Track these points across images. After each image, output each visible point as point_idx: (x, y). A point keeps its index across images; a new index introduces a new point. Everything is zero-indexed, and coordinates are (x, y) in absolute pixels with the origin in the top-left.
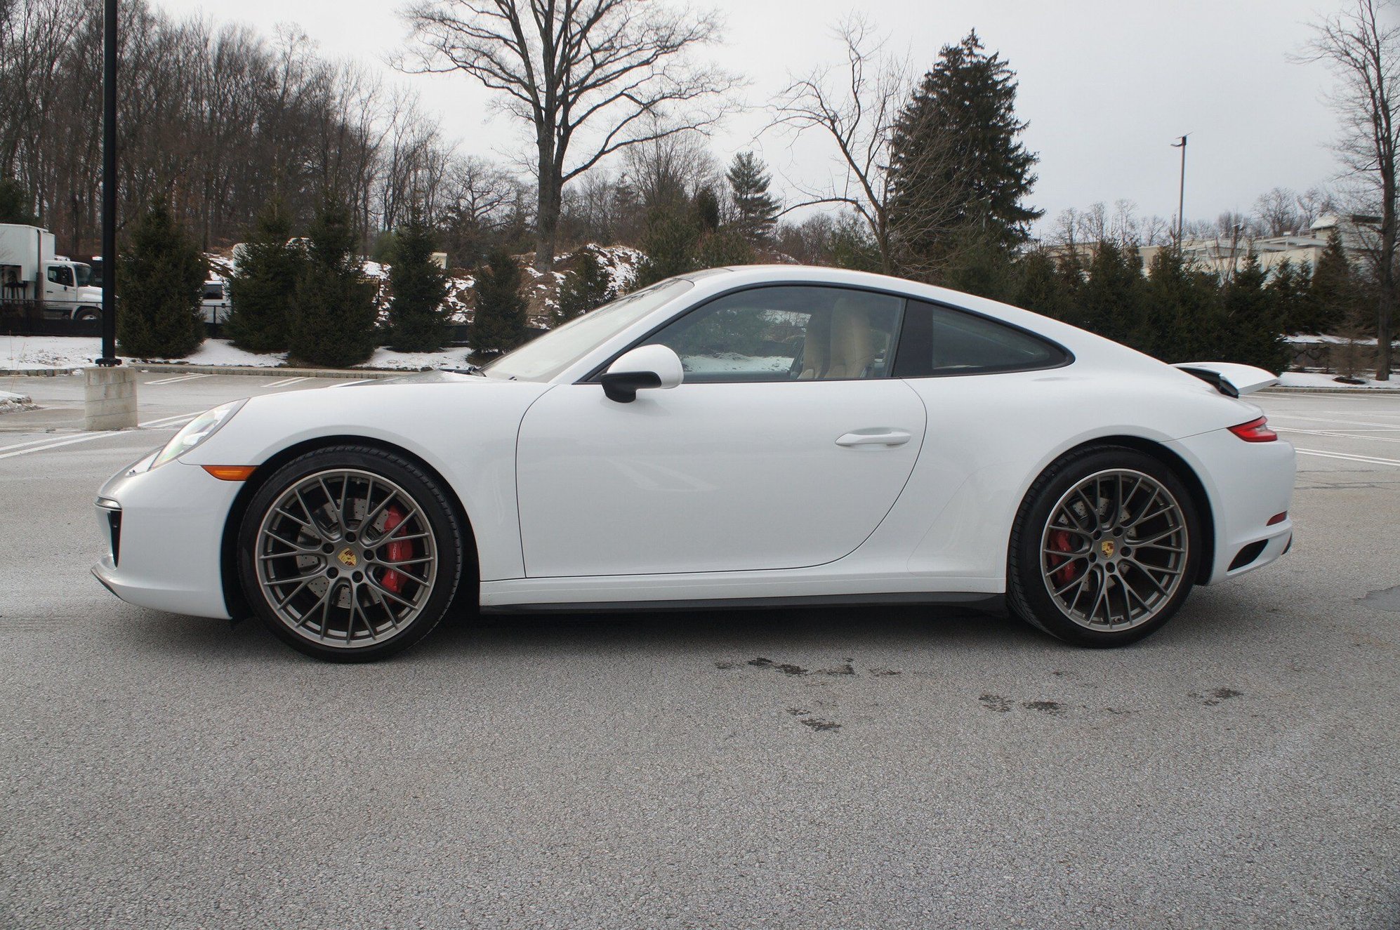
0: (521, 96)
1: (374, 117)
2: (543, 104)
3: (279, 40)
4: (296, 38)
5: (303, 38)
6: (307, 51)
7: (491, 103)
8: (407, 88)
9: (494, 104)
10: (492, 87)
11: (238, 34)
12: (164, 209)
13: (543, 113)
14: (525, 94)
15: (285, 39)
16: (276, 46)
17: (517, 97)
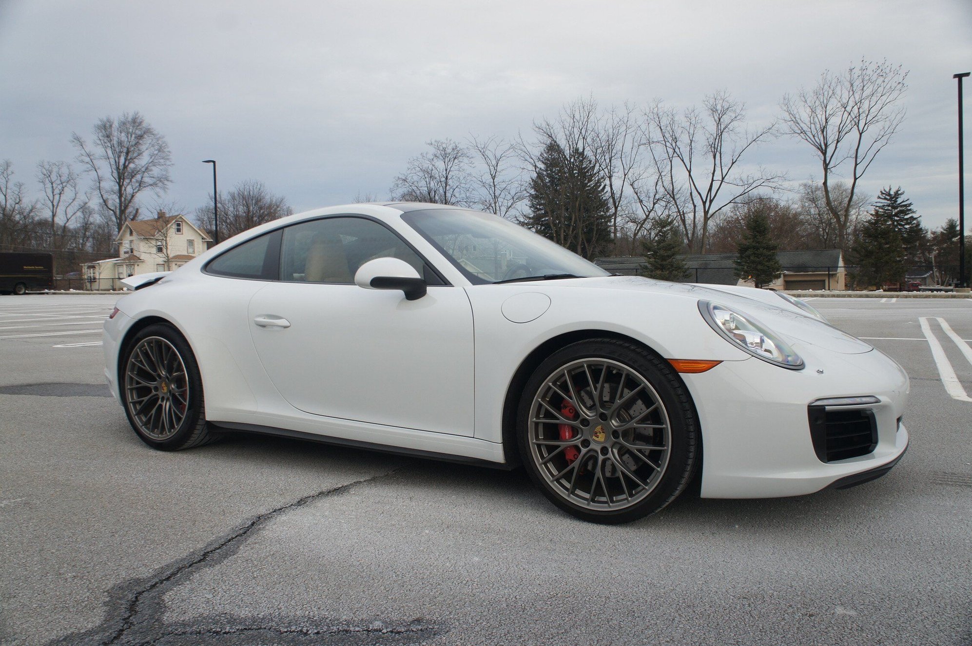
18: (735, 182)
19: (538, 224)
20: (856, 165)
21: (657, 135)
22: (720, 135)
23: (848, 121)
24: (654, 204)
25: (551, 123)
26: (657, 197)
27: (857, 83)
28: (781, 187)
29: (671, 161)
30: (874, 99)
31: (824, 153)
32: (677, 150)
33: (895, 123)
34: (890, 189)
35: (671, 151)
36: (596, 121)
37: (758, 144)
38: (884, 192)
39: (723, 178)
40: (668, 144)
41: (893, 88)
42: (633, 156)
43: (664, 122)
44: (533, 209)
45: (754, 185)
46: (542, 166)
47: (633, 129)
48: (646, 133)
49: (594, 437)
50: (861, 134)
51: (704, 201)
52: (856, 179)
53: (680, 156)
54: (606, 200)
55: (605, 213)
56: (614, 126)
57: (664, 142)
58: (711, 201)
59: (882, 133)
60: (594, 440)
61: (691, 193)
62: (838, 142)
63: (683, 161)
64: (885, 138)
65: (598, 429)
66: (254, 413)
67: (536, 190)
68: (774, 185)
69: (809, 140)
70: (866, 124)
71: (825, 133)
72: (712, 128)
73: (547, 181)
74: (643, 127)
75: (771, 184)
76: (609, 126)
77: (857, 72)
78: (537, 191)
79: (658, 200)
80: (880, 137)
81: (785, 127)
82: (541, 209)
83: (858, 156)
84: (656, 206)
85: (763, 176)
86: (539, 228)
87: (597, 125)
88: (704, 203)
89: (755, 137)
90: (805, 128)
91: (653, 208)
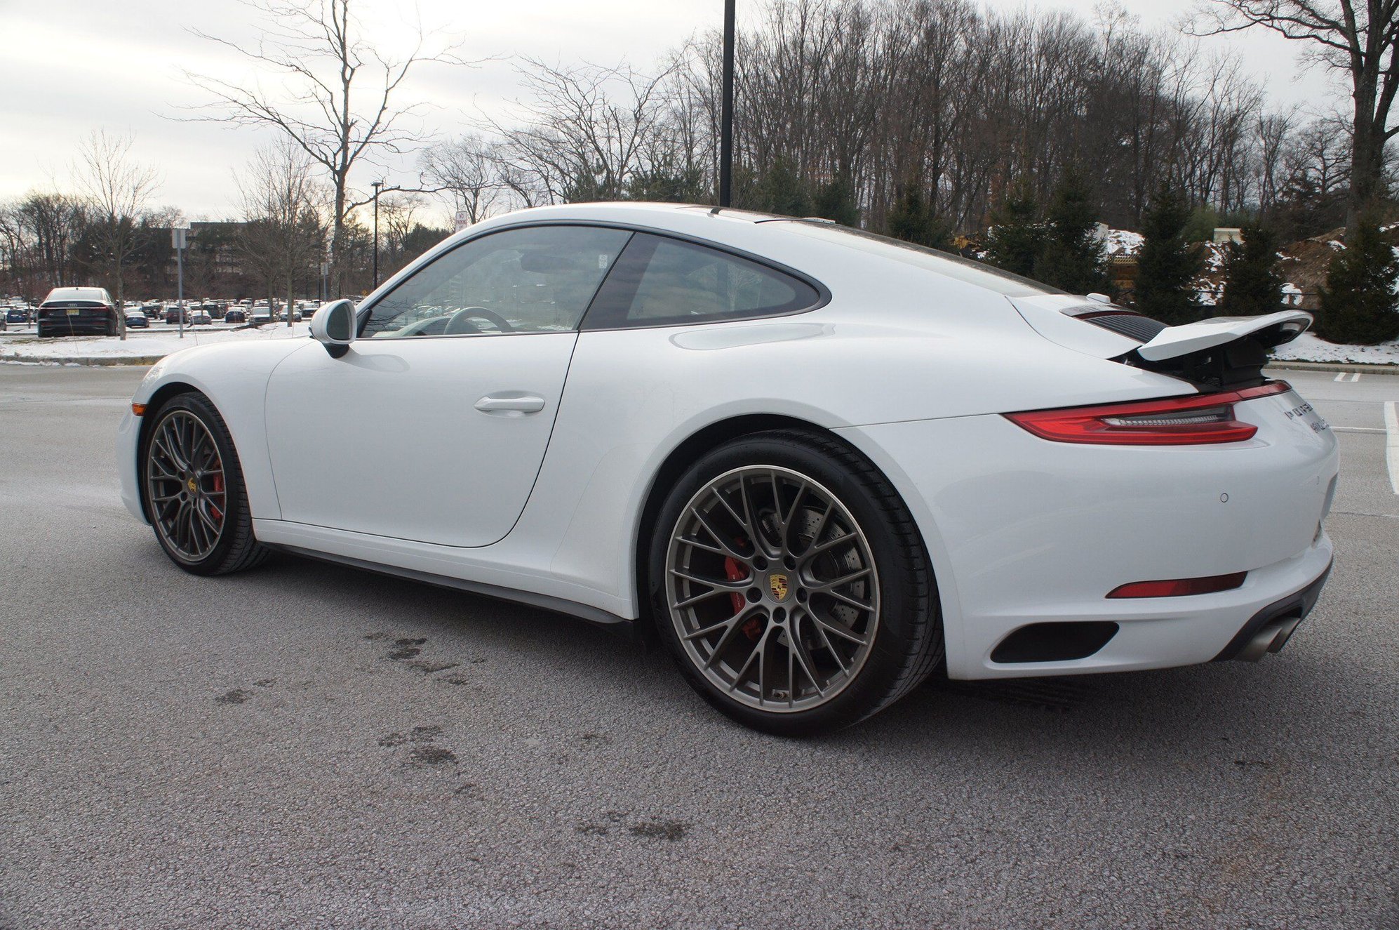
0: (1332, 44)
1: (1189, 88)
2: (1363, 48)
3: (1099, 21)
4: (1116, 15)
5: (1124, 14)
6: (1127, 27)
7: (1302, 57)
8: (1226, 53)
9: (1306, 57)
10: (1295, 38)
11: (1058, 19)
12: (916, 196)
13: (1363, 59)
14: (1340, 39)
15: (1105, 18)
16: (1095, 27)
17: (1327, 45)
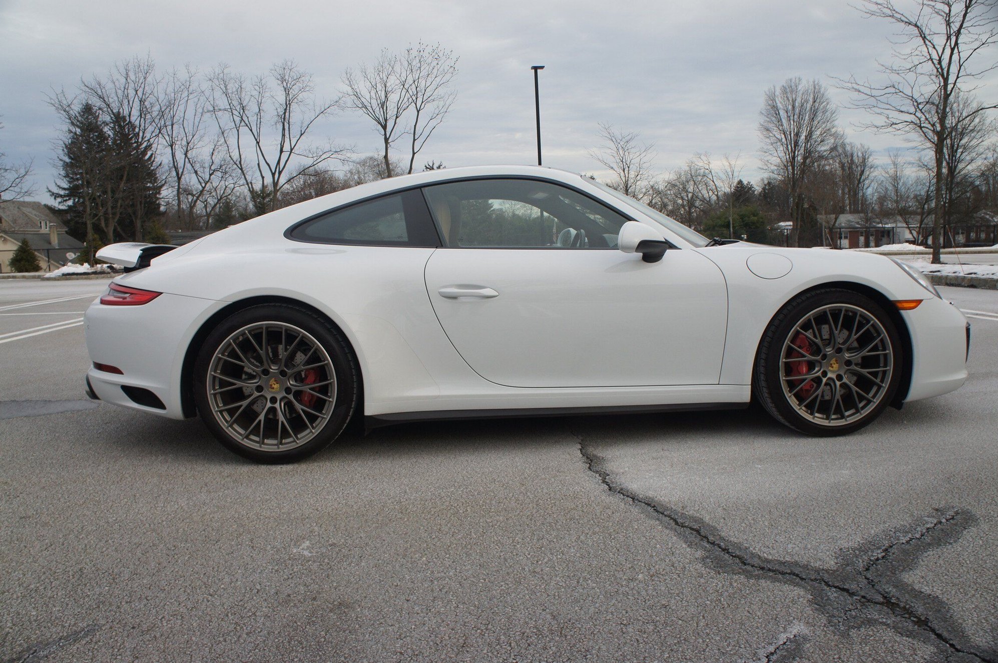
18: (305, 154)
19: (75, 196)
20: (414, 140)
21: (223, 103)
22: (288, 104)
23: (406, 99)
24: (211, 175)
25: (103, 82)
26: (213, 168)
27: (415, 63)
28: (350, 160)
29: (238, 131)
30: (429, 80)
31: (384, 127)
32: (245, 118)
33: (448, 103)
34: (433, 164)
35: (238, 119)
36: (155, 83)
37: (326, 116)
38: (428, 166)
39: (292, 150)
40: (235, 112)
41: (446, 70)
42: (196, 123)
43: (232, 87)
44: (68, 179)
45: (323, 157)
46: (78, 131)
47: (195, 94)
48: (211, 99)
49: (830, 368)
50: (418, 112)
51: (273, 172)
52: (414, 153)
53: (249, 125)
54: (153, 170)
55: (153, 184)
56: (176, 90)
57: (230, 110)
58: (280, 173)
59: (437, 112)
60: (830, 371)
61: (258, 164)
62: (397, 117)
63: (251, 130)
64: (440, 116)
65: (833, 361)
66: (438, 397)
67: (70, 158)
68: (342, 157)
69: (370, 114)
70: (422, 102)
71: (385, 108)
72: (281, 98)
73: (84, 147)
74: (207, 93)
75: (339, 157)
76: (170, 89)
77: (414, 53)
78: (72, 159)
79: (214, 171)
80: (435, 115)
81: (349, 101)
82: (77, 179)
83: (416, 132)
84: (213, 176)
85: (332, 148)
86: (77, 200)
87: (156, 88)
88: (273, 174)
89: (323, 109)
90: (366, 103)
91: (210, 179)
